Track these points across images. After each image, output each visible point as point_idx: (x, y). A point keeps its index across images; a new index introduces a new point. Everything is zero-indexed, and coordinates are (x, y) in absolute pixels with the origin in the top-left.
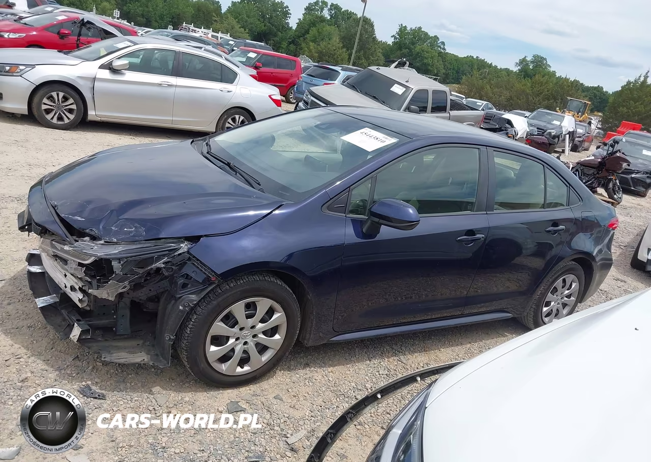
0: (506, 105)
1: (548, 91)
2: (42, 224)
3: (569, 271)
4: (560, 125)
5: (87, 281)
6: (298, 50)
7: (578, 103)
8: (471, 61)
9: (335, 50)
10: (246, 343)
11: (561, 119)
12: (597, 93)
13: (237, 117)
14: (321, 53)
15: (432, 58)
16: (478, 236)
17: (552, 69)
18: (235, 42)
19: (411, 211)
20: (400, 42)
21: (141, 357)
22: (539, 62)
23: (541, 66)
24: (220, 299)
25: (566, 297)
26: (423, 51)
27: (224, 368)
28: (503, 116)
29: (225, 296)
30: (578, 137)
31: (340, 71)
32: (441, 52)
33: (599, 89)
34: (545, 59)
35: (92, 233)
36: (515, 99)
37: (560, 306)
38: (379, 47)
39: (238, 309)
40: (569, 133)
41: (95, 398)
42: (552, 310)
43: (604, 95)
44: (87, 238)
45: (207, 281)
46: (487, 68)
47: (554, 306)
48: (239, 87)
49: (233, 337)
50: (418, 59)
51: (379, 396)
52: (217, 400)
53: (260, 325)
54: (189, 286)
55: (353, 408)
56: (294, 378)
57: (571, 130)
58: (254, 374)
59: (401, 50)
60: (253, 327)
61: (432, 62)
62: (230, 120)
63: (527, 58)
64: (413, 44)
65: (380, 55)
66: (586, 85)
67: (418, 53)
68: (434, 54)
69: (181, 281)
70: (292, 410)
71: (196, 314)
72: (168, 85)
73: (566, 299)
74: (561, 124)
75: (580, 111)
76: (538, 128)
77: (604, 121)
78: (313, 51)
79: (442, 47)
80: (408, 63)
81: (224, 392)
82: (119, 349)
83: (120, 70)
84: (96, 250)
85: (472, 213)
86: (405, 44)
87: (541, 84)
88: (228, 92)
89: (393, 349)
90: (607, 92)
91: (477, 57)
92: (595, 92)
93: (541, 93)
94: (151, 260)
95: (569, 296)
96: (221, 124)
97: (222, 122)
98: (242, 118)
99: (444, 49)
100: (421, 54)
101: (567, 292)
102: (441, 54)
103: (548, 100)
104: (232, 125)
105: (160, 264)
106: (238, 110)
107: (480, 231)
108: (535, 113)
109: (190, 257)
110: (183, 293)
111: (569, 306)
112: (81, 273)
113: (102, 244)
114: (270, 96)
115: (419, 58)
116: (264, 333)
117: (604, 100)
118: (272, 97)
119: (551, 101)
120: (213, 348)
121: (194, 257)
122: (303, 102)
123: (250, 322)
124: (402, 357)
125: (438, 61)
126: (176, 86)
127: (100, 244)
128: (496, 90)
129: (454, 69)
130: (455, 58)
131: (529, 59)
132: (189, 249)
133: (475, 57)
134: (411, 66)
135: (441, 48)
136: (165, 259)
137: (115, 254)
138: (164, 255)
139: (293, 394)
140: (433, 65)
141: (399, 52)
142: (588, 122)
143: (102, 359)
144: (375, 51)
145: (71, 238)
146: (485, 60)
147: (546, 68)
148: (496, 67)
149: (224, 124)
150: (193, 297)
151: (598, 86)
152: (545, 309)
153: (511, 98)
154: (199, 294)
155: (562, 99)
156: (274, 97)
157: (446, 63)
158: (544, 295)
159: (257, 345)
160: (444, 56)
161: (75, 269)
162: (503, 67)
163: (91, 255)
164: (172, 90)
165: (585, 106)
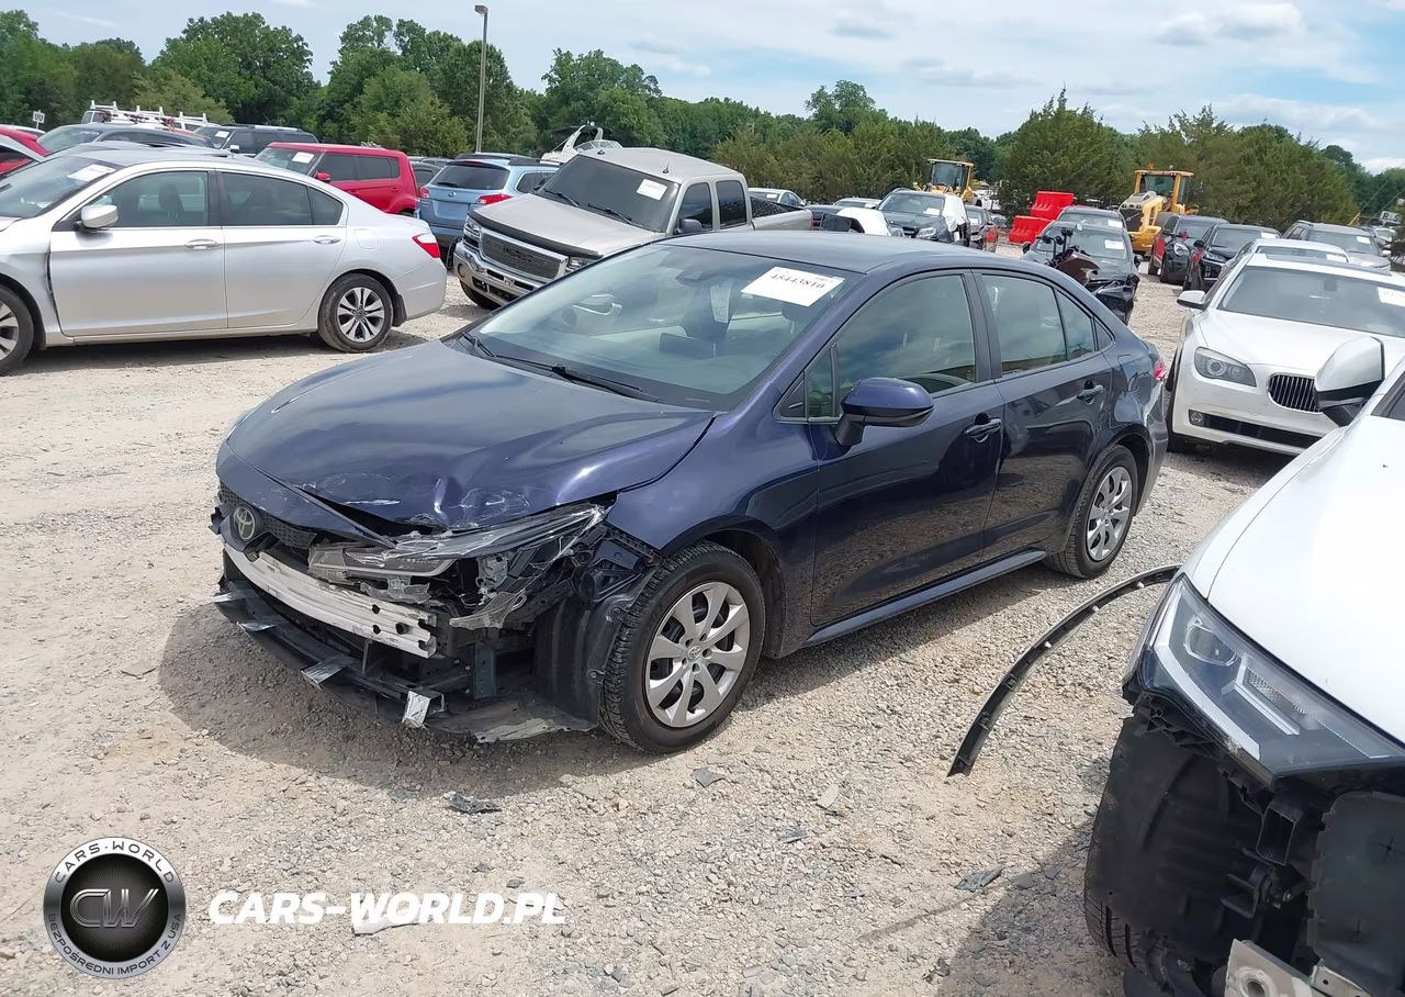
0: (813, 190)
1: (889, 152)
2: (315, 526)
3: (1115, 462)
4: (940, 215)
5: (436, 608)
6: (346, 132)
7: (952, 166)
8: (716, 109)
9: (435, 123)
10: (694, 667)
11: (939, 203)
12: (969, 142)
13: (357, 291)
14: (406, 132)
15: (636, 112)
16: (994, 421)
17: (877, 107)
18: (230, 131)
19: (912, 390)
20: (563, 87)
21: (536, 726)
22: (851, 95)
23: (855, 103)
24: (661, 594)
25: (1116, 508)
26: (615, 101)
27: (670, 715)
28: (839, 214)
29: (668, 587)
30: (974, 234)
31: (508, 168)
32: (653, 98)
33: (970, 134)
34: (862, 88)
35: (424, 522)
36: (829, 175)
37: (1110, 524)
38: (522, 104)
39: (683, 608)
40: (959, 228)
41: (483, 812)
42: (1099, 535)
43: (983, 145)
44: (414, 533)
45: (643, 565)
46: (751, 119)
47: (1101, 526)
48: (350, 229)
49: (678, 659)
50: (608, 118)
51: (1048, 645)
52: (672, 772)
53: (713, 632)
54: (611, 580)
55: (1013, 671)
56: (766, 719)
57: (961, 222)
58: (710, 721)
59: (567, 104)
60: (703, 637)
61: (638, 122)
62: (344, 301)
63: (825, 90)
64: (592, 88)
65: (528, 120)
66: (947, 131)
67: (605, 106)
68: (639, 103)
69: (598, 575)
70: (794, 763)
71: (628, 627)
72: (208, 246)
73: (1115, 511)
74: (941, 213)
75: (956, 185)
76: (905, 229)
77: (1003, 197)
78: (388, 130)
79: (652, 86)
80: (600, 130)
81: (674, 758)
82: (494, 721)
83: (100, 229)
84: (443, 550)
85: (977, 385)
86: (574, 91)
87: (874, 139)
88: (332, 242)
89: (881, 646)
90: (986, 139)
91: (726, 99)
92: (965, 141)
93: (875, 158)
94: (553, 547)
95: (1118, 507)
96: (328, 311)
97: (329, 306)
98: (368, 292)
99: (657, 91)
100: (612, 107)
101: (1116, 498)
102: (653, 103)
103: (893, 168)
104: (349, 310)
105: (565, 551)
106: (357, 276)
107: (995, 412)
108: (889, 198)
109: (609, 530)
110: (604, 594)
111: (1122, 523)
112: (422, 594)
113: (452, 537)
114: (415, 239)
115: (609, 115)
116: (719, 645)
117: (985, 155)
118: (419, 238)
119: (899, 171)
120: (654, 684)
121: (615, 528)
122: (463, 241)
123: (701, 626)
124: (903, 655)
125: (649, 118)
126: (225, 246)
127: (447, 537)
128: (788, 163)
129: (684, 130)
130: (683, 107)
131: (830, 90)
132: (605, 517)
133: (722, 100)
134: (607, 136)
135: (650, 89)
136: (575, 540)
137: (487, 547)
138: (570, 534)
139: (778, 740)
140: (641, 128)
141: (564, 108)
142: (975, 202)
143: (481, 741)
144: (516, 113)
145: (384, 539)
146: (744, 104)
147: (866, 105)
148: (768, 115)
149: (334, 310)
150: (622, 597)
151: (969, 129)
152: (1090, 534)
153: (820, 176)
154: (629, 590)
155: (918, 164)
156: (423, 240)
157: (668, 120)
158: (1087, 509)
159: (711, 666)
160: (658, 105)
161: (407, 591)
162: (782, 114)
163: (442, 558)
164: (218, 255)
165: (964, 171)
